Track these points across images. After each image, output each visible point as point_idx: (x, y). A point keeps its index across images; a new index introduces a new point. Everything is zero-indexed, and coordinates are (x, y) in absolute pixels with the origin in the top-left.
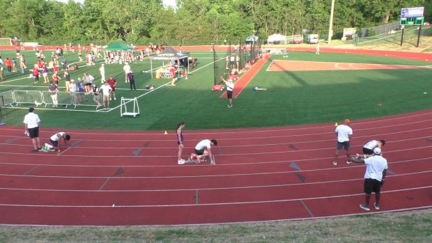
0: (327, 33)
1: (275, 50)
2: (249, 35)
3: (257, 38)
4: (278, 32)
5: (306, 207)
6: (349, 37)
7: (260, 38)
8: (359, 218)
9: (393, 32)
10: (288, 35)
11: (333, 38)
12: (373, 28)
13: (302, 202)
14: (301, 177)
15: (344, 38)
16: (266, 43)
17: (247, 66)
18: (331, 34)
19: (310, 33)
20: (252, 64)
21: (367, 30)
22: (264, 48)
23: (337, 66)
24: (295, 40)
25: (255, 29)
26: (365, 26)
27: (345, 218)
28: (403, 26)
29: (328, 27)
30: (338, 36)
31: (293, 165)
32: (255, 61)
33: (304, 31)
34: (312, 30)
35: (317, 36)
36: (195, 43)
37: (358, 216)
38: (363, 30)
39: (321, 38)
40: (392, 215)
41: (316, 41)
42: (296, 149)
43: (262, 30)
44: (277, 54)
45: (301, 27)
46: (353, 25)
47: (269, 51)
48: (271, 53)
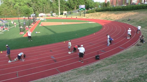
0: (58, 13)
1: (42, 19)
2: (32, 14)
3: (35, 15)
4: (42, 13)
5: (58, 70)
6: (65, 14)
7: (36, 15)
8: (74, 70)
9: (78, 12)
10: (45, 13)
11: (60, 14)
12: (72, 11)
13: (56, 69)
14: (55, 61)
15: (64, 14)
16: (38, 16)
17: (32, 25)
18: (60, 13)
19: (53, 13)
20: (34, 24)
21: (70, 12)
22: (38, 18)
23: (63, 23)
24: (48, 15)
25: (34, 11)
26: (69, 10)
27: (70, 71)
28: (80, 11)
29: (58, 11)
30: (62, 14)
31: (52, 57)
32: (35, 23)
33: (51, 12)
34: (53, 12)
35: (55, 14)
36: (11, 17)
37: (73, 70)
38: (69, 12)
39: (56, 14)
40: (83, 67)
41: (55, 15)
42: (52, 52)
43: (36, 12)
44: (43, 20)
45: (50, 11)
46: (66, 10)
47: (40, 19)
48: (40, 20)
